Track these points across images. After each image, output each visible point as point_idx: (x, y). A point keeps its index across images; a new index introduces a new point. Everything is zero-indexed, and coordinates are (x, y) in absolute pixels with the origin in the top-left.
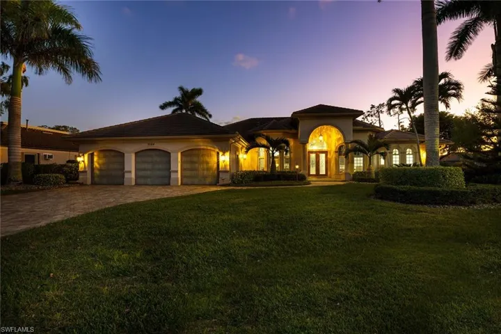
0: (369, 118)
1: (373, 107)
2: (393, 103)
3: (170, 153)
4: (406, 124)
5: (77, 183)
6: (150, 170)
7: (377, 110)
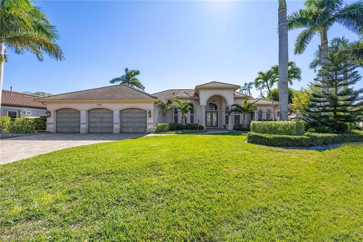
0: (244, 91)
1: (246, 84)
2: (259, 81)
3: (113, 111)
4: (266, 95)
5: (45, 132)
6: (99, 123)
7: (248, 86)
